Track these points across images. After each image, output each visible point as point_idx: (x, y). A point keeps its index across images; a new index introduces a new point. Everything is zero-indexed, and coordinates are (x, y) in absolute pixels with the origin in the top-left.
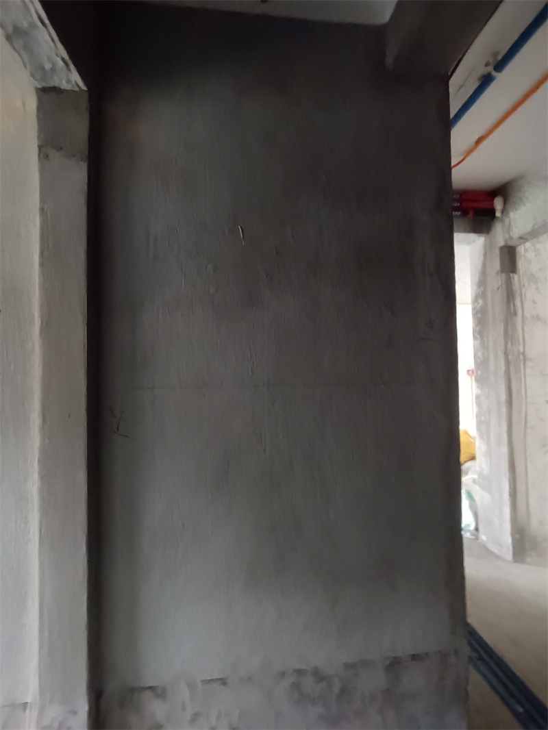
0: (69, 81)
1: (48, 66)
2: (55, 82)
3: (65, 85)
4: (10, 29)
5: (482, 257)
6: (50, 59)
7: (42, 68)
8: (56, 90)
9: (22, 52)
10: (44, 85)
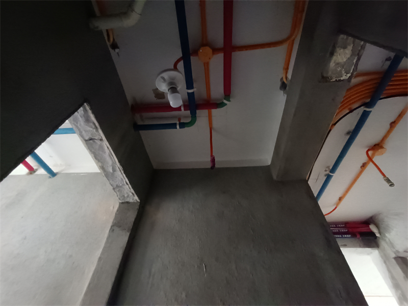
0: (133, 199)
1: (126, 196)
2: (128, 200)
3: (131, 201)
4: (115, 186)
5: (384, 265)
6: (127, 193)
7: (124, 196)
8: (128, 203)
9: (117, 192)
10: (123, 201)
